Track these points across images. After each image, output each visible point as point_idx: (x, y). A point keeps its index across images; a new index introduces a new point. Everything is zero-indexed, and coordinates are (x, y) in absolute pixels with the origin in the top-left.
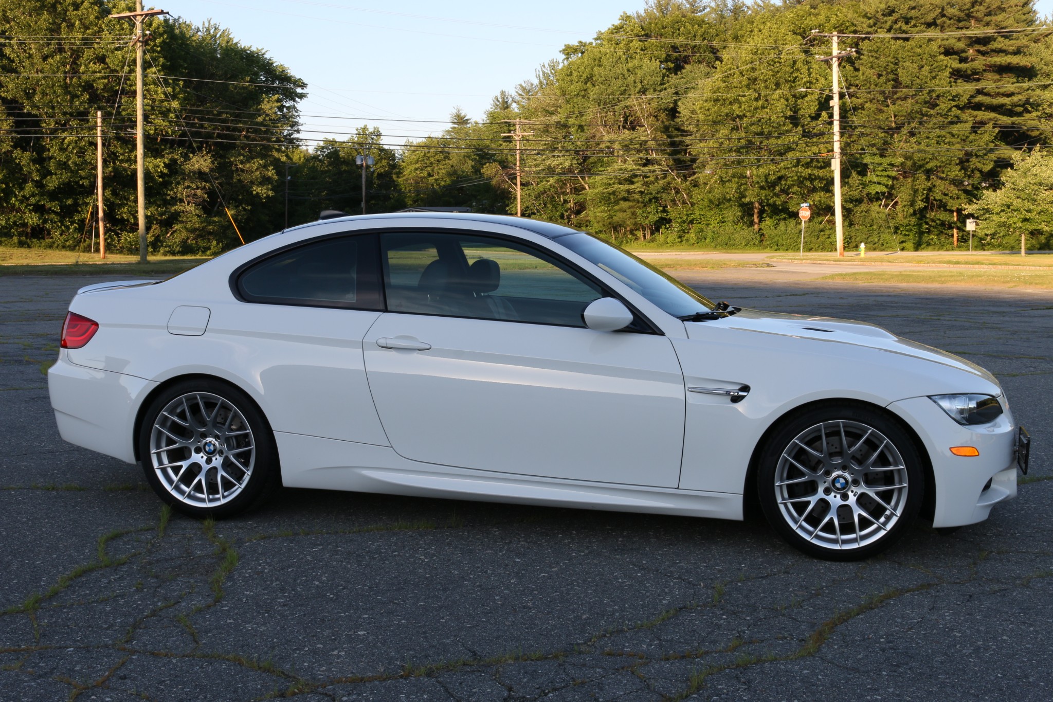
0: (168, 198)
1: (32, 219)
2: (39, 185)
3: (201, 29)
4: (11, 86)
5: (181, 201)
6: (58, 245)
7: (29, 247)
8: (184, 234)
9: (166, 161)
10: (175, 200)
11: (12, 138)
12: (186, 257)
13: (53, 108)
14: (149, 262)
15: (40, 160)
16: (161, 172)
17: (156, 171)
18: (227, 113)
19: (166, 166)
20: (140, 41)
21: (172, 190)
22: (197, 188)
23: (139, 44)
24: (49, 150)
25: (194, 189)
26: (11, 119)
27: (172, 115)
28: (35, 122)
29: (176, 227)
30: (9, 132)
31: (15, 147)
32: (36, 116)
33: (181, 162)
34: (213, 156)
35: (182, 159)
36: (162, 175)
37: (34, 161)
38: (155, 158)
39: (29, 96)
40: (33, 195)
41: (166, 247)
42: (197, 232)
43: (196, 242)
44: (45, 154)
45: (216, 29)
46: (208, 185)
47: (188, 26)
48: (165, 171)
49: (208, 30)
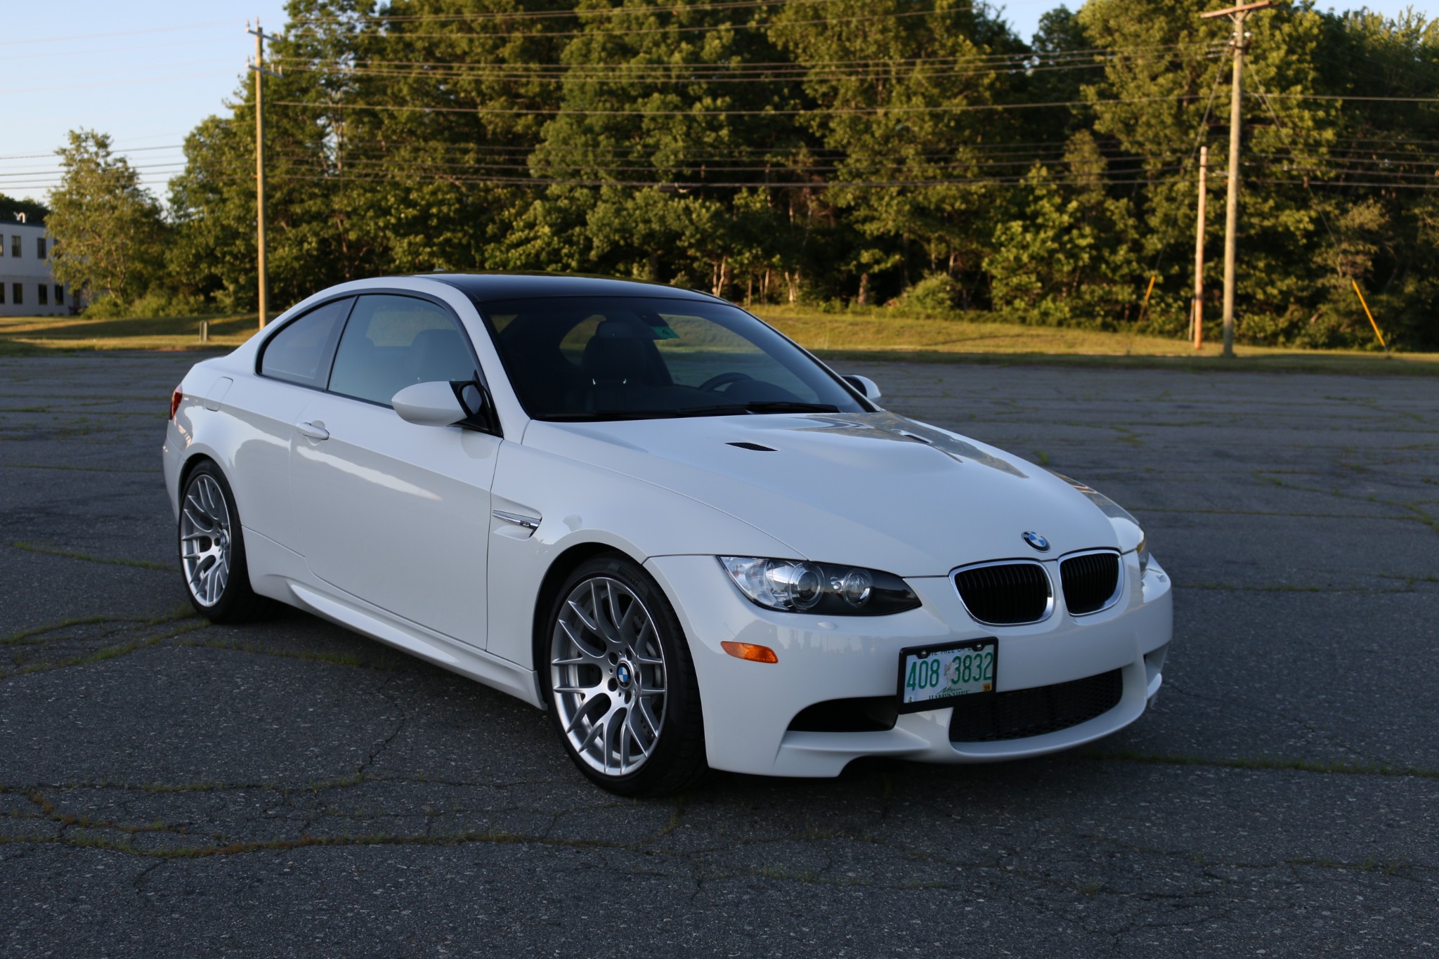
0: (1313, 266)
1: (1124, 293)
2: (1137, 247)
3: (1396, 22)
4: (1108, 116)
5: (1334, 271)
6: (1154, 329)
7: (1115, 330)
8: (1333, 319)
9: (1313, 214)
10: (1326, 270)
11: (1104, 185)
12: (1333, 352)
13: (1159, 144)
14: (1234, 356)
15: (1140, 211)
16: (1305, 229)
17: (1298, 229)
18: (1411, 144)
19: (1312, 220)
20: (1238, 48)
21: (1320, 255)
22: (1358, 253)
23: (1237, 52)
24: (1151, 200)
25: (1352, 253)
26: (1104, 161)
27: (1324, 150)
28: (1136, 162)
29: (1323, 308)
30: (1101, 176)
31: (1107, 195)
32: (1137, 154)
33: (1336, 216)
34: (1384, 206)
35: (1337, 212)
36: (1307, 234)
37: (1130, 214)
38: (1298, 210)
39: (1129, 129)
40: (1129, 262)
41: (1305, 336)
42: (1355, 317)
43: (1353, 331)
44: (1147, 205)
45: (1420, 20)
46: (1374, 249)
47: (1377, 18)
48: (1311, 227)
49: (1408, 22)
